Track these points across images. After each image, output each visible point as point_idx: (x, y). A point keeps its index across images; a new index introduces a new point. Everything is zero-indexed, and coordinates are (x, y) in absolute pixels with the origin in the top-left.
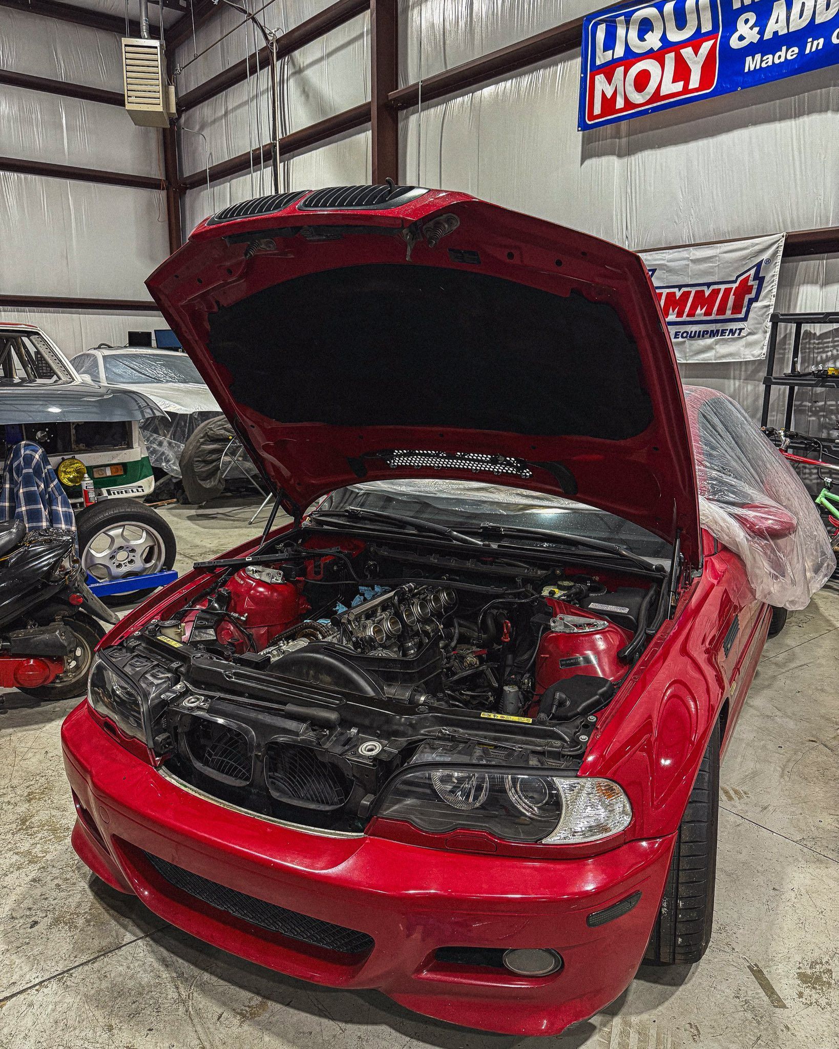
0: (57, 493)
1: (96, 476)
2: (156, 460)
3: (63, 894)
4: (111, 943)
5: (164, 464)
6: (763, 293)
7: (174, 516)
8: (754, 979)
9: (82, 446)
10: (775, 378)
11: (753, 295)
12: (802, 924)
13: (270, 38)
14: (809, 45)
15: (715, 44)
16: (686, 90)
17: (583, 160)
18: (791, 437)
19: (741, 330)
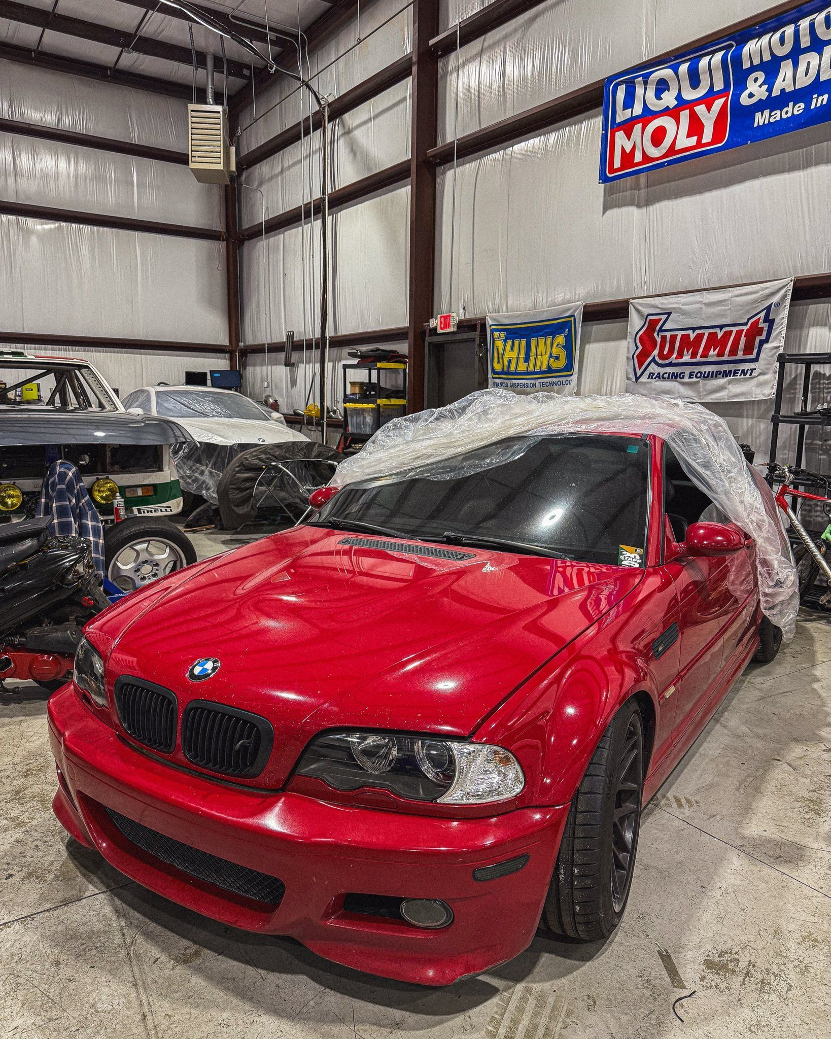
0: (87, 509)
1: (128, 495)
2: (197, 488)
3: (41, 854)
4: (73, 895)
5: (204, 492)
6: (773, 335)
7: (209, 539)
8: (661, 962)
9: (116, 467)
10: (782, 416)
11: (763, 337)
12: (721, 919)
13: (322, 103)
14: (814, 101)
15: (726, 102)
16: (699, 144)
17: (605, 209)
18: (796, 473)
19: (752, 370)
